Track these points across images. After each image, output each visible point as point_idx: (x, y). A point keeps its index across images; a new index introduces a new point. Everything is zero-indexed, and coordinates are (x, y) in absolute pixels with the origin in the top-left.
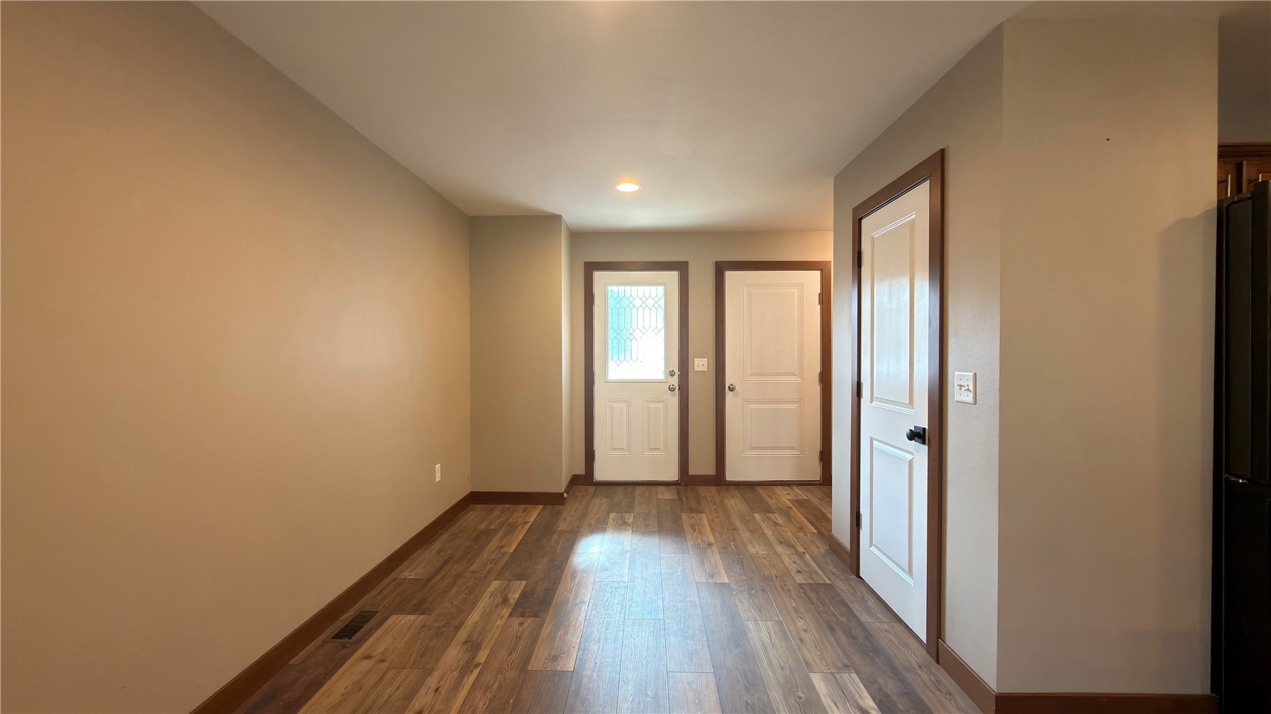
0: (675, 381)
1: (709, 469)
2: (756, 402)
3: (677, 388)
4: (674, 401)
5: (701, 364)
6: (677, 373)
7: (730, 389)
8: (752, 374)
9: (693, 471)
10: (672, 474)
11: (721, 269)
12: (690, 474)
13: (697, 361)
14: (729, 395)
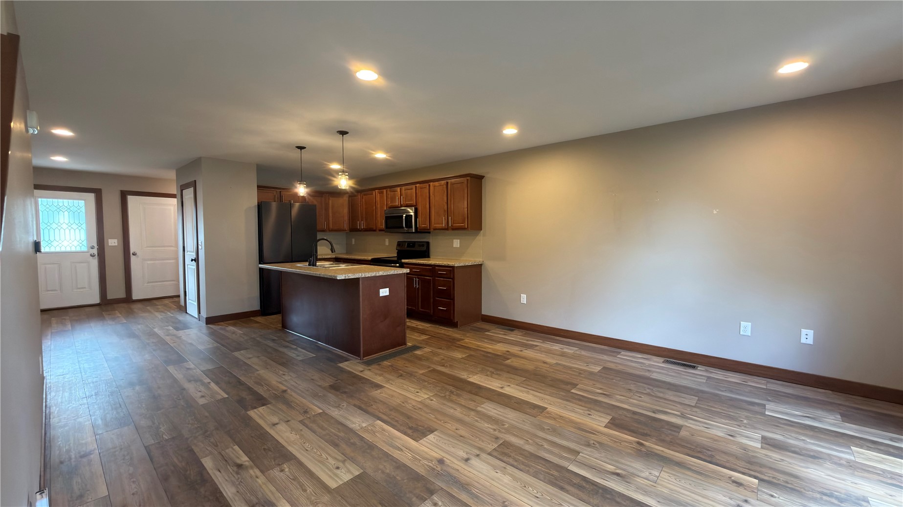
0: (95, 251)
1: (122, 294)
2: (151, 260)
3: (97, 254)
4: (95, 262)
5: (113, 242)
6: (96, 247)
7: (133, 254)
8: (148, 247)
9: (110, 296)
10: (96, 300)
11: (124, 195)
12: (108, 298)
13: (110, 241)
14: (133, 258)
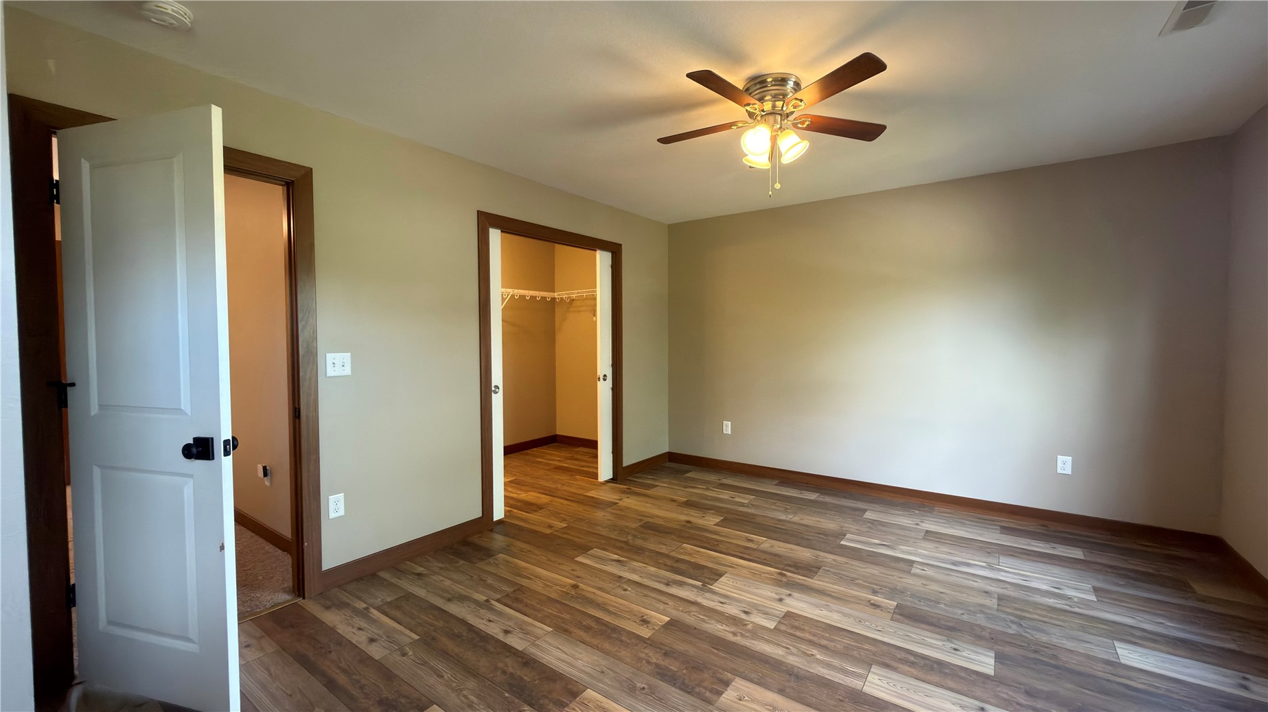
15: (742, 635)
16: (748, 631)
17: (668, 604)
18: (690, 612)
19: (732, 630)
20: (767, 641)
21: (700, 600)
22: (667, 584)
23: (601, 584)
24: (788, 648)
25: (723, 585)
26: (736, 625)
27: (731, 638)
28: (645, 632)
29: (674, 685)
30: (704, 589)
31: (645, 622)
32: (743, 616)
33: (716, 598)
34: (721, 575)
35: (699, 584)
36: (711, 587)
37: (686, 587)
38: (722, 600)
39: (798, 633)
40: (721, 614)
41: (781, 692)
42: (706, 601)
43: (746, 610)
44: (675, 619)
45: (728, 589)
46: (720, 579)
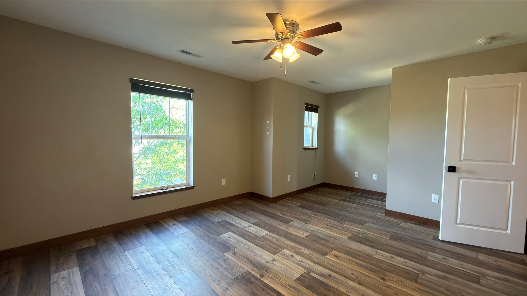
15: (297, 248)
16: (294, 249)
17: (328, 263)
18: (317, 259)
19: (301, 250)
20: (289, 246)
21: (312, 264)
22: (330, 275)
23: (368, 279)
24: (283, 243)
25: (298, 272)
26: (298, 252)
27: (302, 247)
28: (334, 252)
29: (322, 238)
30: (309, 270)
31: (336, 256)
32: (294, 254)
33: (304, 264)
34: (299, 279)
35: (312, 274)
36: (305, 271)
37: (319, 272)
38: (301, 263)
39: (276, 247)
40: (303, 257)
41: (292, 234)
42: (309, 263)
43: (292, 257)
44: (323, 256)
45: (297, 269)
46: (299, 276)
